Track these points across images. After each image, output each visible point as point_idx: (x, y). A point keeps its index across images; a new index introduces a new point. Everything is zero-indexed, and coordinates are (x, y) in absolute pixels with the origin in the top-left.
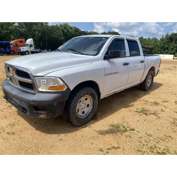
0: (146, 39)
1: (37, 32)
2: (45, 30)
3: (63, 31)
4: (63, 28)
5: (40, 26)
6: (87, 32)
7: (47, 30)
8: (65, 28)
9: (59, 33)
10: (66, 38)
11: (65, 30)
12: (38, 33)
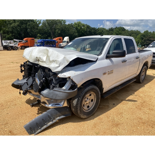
0: (151, 32)
1: (57, 30)
2: (63, 28)
3: (77, 28)
4: (77, 25)
5: (60, 26)
6: (96, 28)
7: (65, 28)
8: (79, 26)
9: (74, 30)
10: (79, 34)
11: (79, 28)
12: (59, 31)
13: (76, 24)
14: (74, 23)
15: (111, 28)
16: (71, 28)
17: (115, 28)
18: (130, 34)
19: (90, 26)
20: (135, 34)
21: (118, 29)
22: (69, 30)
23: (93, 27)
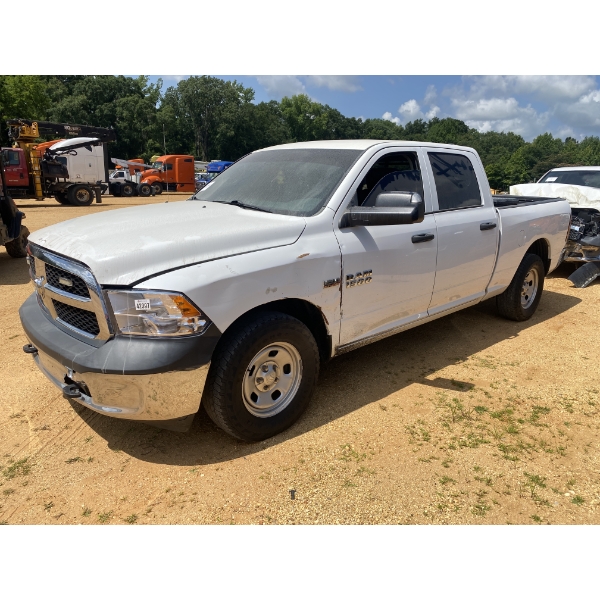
13: (288, 104)
14: (280, 101)
15: (416, 123)
16: (272, 120)
17: (431, 124)
18: (485, 144)
19: (339, 114)
20: (506, 145)
21: (441, 128)
22: (266, 125)
23: (350, 117)
